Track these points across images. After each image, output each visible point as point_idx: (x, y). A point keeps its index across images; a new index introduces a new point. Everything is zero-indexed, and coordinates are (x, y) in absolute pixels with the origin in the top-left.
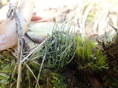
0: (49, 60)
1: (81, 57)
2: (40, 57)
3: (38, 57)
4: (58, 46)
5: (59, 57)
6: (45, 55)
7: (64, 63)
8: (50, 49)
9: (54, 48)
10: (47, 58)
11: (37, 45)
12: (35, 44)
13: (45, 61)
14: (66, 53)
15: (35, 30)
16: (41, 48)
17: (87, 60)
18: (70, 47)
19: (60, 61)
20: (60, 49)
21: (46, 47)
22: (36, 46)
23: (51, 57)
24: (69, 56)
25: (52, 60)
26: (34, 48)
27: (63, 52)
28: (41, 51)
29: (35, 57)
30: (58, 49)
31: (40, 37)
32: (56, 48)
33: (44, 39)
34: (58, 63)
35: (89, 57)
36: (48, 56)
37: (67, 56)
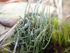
0: (22, 46)
1: (57, 42)
2: (12, 44)
3: (9, 43)
4: (31, 30)
5: (33, 43)
6: (17, 41)
7: (40, 49)
8: (23, 34)
9: (27, 32)
10: (19, 45)
11: (8, 29)
12: (6, 29)
13: (17, 47)
14: (41, 38)
15: (5, 13)
16: (13, 33)
17: (64, 45)
18: (44, 30)
19: (34, 47)
20: (34, 33)
21: (18, 31)
22: (6, 31)
23: (24, 43)
24: (44, 41)
25: (26, 47)
26: (4, 34)
27: (38, 37)
28: (13, 37)
29: (6, 43)
30: (32, 33)
31: (11, 20)
32: (29, 33)
33: (16, 23)
34: (32, 49)
35: (66, 42)
36: (21, 41)
37: (42, 41)
